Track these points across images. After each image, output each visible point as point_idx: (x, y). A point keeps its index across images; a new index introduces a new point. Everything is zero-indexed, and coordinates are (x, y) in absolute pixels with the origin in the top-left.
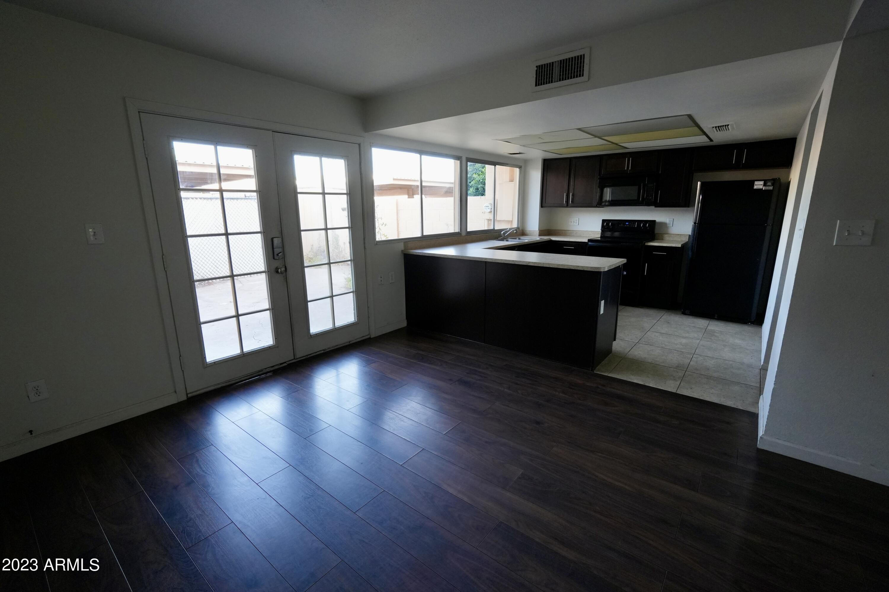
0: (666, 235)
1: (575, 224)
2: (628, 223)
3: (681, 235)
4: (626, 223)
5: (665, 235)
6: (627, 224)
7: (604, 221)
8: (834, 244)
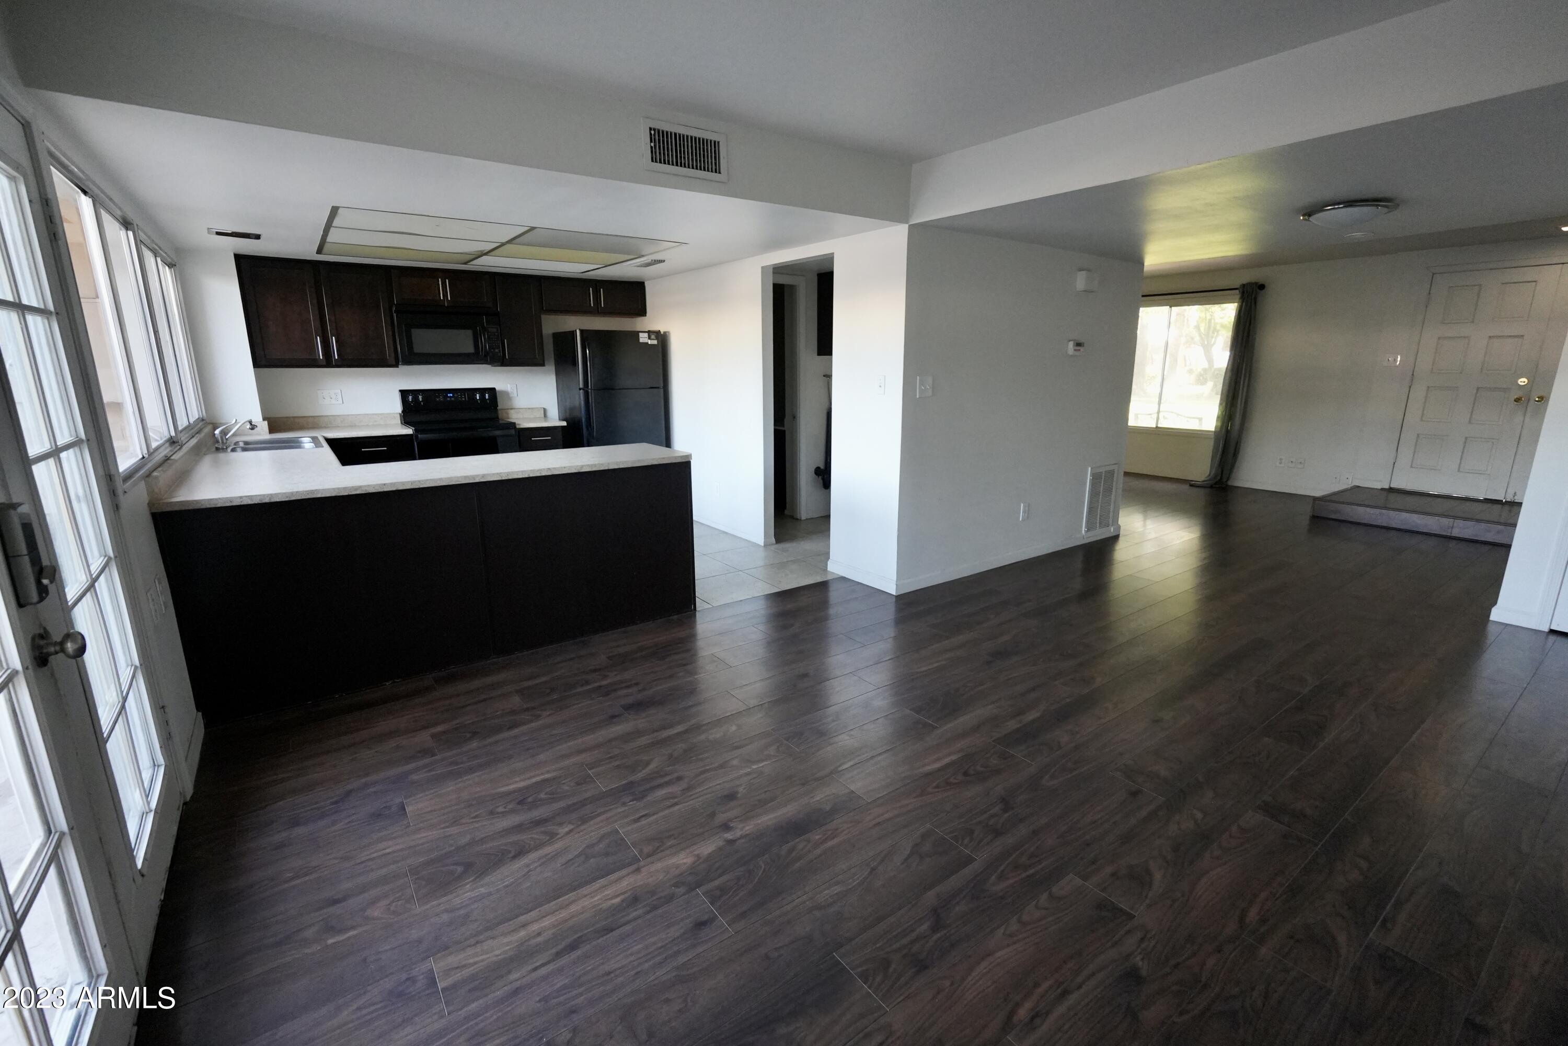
0: (512, 411)
1: (333, 402)
2: (451, 395)
3: (532, 408)
4: (449, 395)
5: (510, 410)
6: (450, 397)
7: (404, 393)
8: (918, 397)
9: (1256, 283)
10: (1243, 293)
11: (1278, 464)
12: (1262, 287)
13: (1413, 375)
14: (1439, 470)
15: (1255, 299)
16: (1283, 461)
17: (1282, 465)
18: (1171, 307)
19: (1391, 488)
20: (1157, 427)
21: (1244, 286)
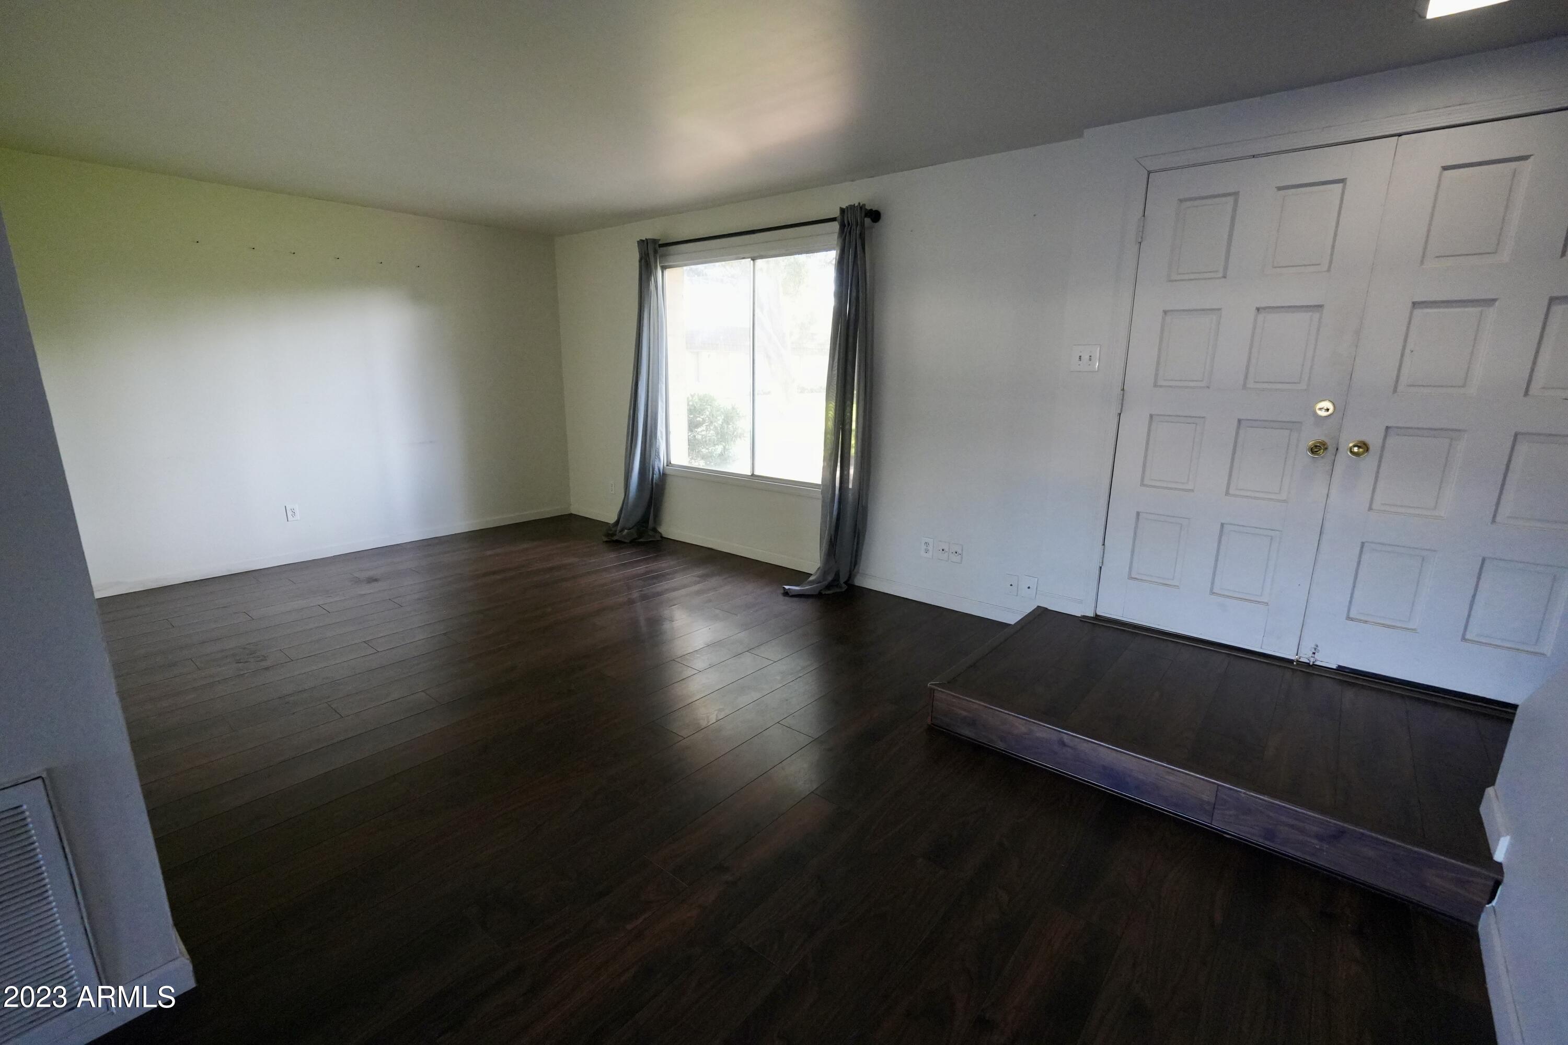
9: (861, 207)
10: (842, 226)
11: (923, 553)
12: (875, 216)
13: (1123, 390)
14: (1177, 587)
15: (862, 236)
16: (930, 548)
17: (929, 555)
18: (753, 259)
19: (1097, 617)
20: (753, 475)
21: (842, 211)
